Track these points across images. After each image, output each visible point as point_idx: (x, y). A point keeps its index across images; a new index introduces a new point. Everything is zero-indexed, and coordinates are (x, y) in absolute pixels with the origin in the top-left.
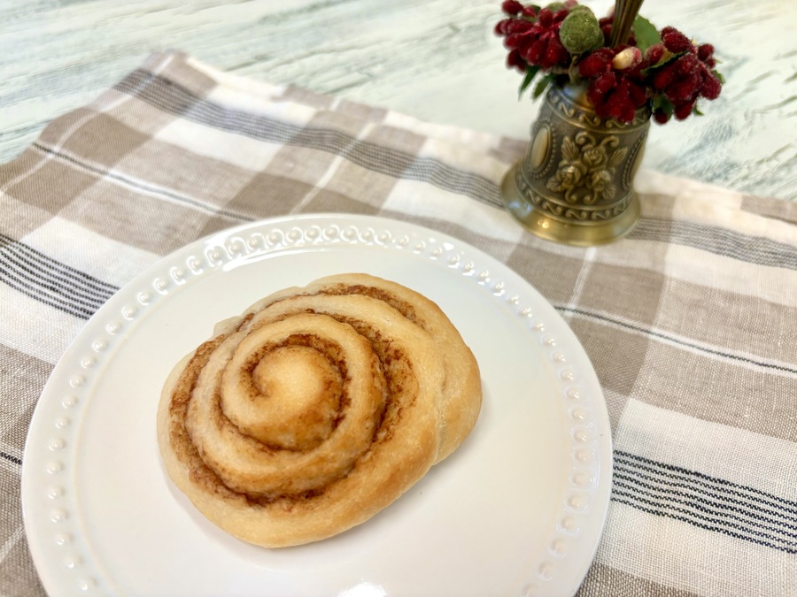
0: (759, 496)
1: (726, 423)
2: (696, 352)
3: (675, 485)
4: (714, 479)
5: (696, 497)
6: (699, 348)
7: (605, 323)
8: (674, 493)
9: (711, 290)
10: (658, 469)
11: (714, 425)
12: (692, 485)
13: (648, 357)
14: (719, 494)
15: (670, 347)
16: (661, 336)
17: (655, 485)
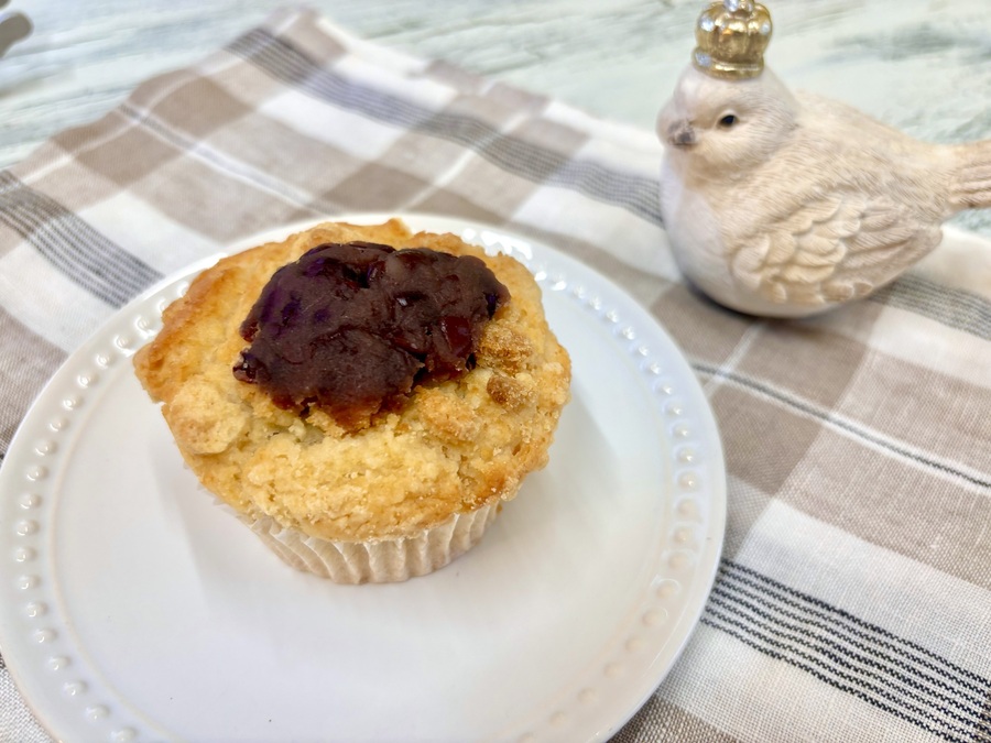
0: (922, 656)
1: (902, 552)
2: (886, 452)
3: (807, 622)
4: (865, 624)
5: (832, 642)
6: (892, 448)
7: (766, 397)
8: (802, 632)
9: (930, 372)
10: (790, 597)
11: (885, 552)
12: (830, 625)
13: (815, 449)
14: (866, 644)
15: (849, 441)
16: (841, 424)
17: (779, 617)
